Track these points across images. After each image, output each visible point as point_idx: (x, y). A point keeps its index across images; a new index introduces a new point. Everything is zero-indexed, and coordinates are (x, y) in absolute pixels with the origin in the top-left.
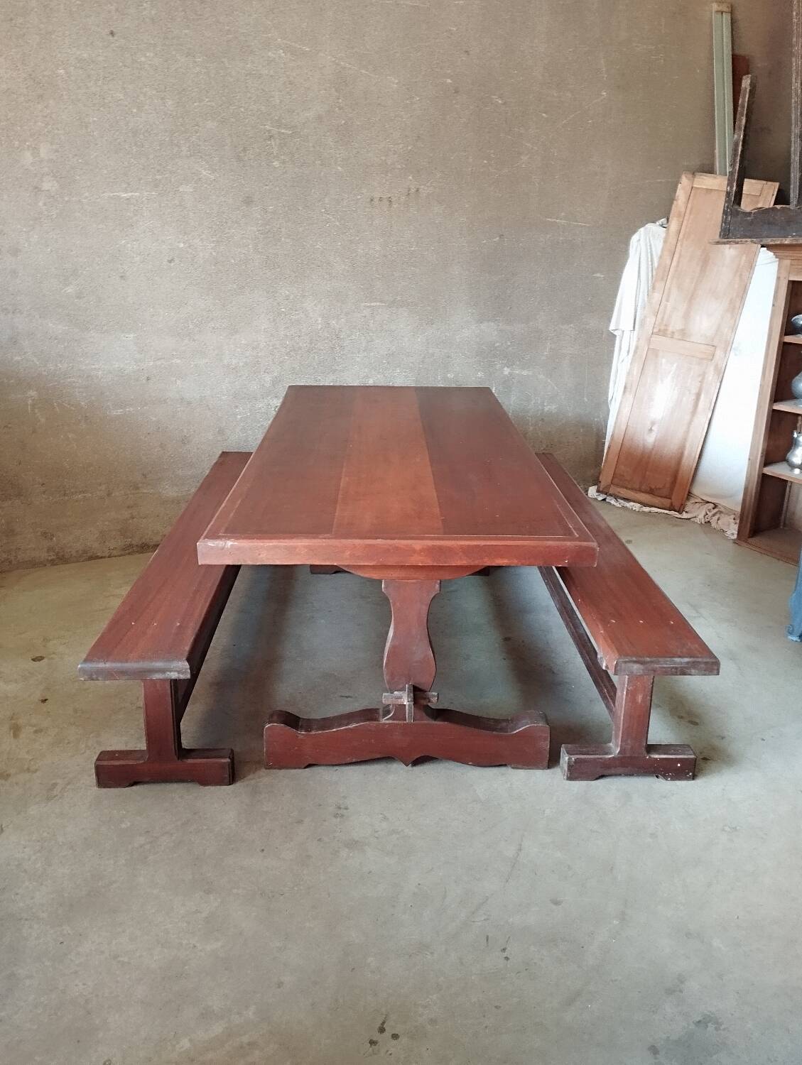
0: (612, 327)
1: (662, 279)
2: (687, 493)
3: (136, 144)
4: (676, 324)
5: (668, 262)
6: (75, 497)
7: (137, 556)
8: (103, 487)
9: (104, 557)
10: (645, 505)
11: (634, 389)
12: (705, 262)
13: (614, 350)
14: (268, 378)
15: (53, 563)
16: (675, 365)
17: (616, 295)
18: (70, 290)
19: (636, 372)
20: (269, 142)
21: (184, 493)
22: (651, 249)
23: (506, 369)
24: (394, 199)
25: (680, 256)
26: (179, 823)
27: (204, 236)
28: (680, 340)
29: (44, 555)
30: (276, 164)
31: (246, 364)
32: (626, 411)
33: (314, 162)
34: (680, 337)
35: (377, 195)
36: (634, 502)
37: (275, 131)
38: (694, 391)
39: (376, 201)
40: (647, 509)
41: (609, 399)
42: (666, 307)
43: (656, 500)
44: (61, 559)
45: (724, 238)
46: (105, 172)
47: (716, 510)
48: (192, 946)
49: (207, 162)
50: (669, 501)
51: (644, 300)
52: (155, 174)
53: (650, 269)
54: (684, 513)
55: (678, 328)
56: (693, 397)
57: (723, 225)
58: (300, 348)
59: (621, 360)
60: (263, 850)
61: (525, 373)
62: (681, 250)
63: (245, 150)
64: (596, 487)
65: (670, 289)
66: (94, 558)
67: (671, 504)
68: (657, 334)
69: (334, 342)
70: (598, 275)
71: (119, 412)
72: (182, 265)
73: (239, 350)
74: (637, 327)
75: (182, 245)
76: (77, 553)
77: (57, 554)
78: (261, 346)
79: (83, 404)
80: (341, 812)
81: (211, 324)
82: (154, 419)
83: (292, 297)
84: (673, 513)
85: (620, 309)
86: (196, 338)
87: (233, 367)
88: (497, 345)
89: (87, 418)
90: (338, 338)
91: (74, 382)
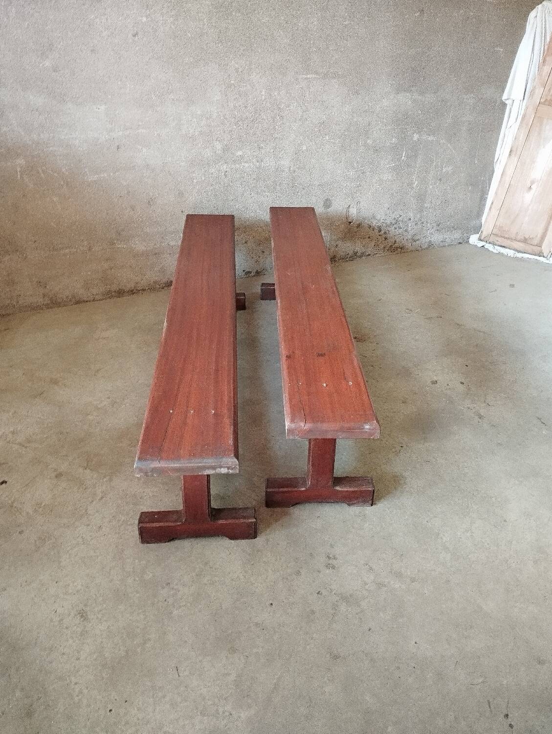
0: (504, 97)
6: (62, 252)
9: (90, 301)
10: (519, 252)
11: (519, 153)
14: (219, 146)
15: (48, 306)
17: (511, 68)
18: (47, 63)
19: (522, 137)
21: (152, 248)
22: (545, 25)
23: (415, 135)
27: (164, 11)
29: (40, 300)
31: (201, 133)
32: (510, 172)
40: (520, 255)
41: (495, 161)
43: (529, 248)
44: (54, 303)
48: (227, 714)
50: (540, 248)
51: (535, 74)
59: (508, 126)
60: (272, 604)
61: (431, 138)
64: (478, 236)
67: (541, 251)
68: (544, 103)
69: (275, 112)
70: (498, 49)
71: (96, 177)
72: (145, 39)
73: (195, 120)
74: (526, 98)
75: (144, 19)
76: (67, 297)
77: (51, 299)
78: (214, 117)
79: (64, 170)
80: (331, 562)
81: (172, 96)
82: (125, 183)
83: (240, 70)
84: (541, 259)
85: (513, 80)
86: (158, 109)
87: (190, 136)
88: (410, 113)
89: (67, 183)
90: (278, 108)
91: (55, 151)
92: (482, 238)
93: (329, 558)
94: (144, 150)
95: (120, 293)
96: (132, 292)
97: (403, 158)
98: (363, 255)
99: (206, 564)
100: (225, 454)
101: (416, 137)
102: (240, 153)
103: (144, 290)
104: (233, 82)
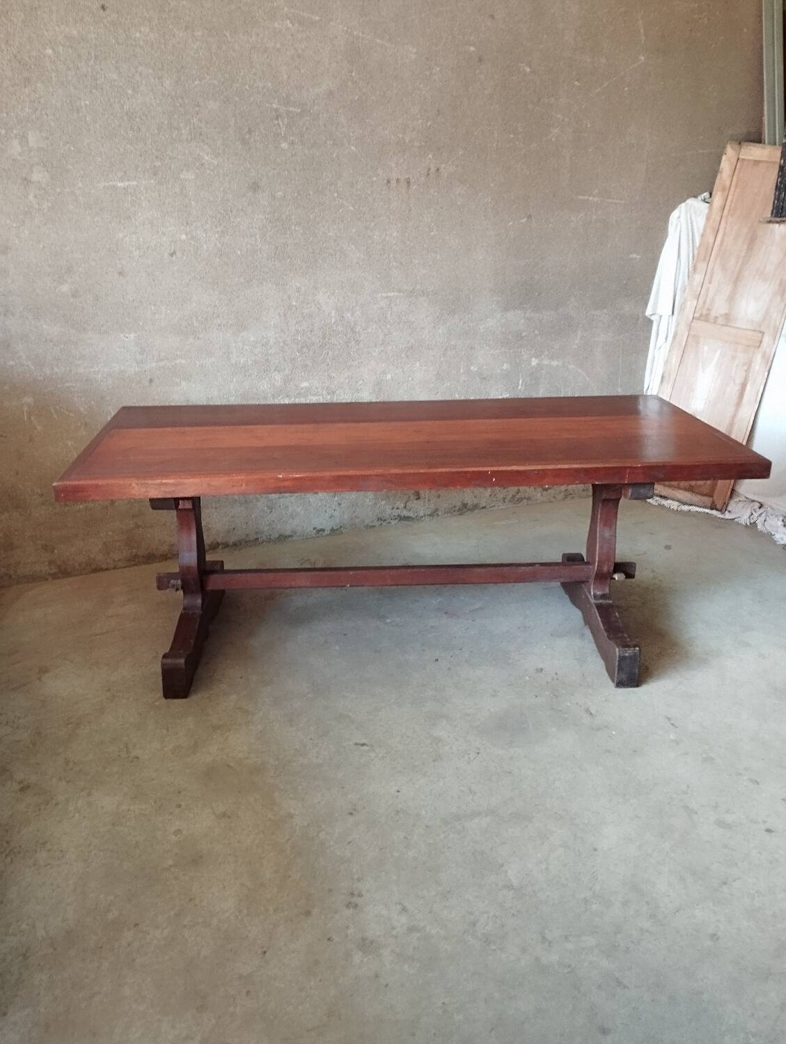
0: (648, 313)
1: (704, 260)
2: (730, 490)
3: (132, 129)
4: (719, 308)
5: (711, 241)
7: (143, 566)
9: (109, 569)
10: (684, 504)
11: (672, 378)
12: (752, 241)
13: (650, 336)
14: (278, 377)
15: (55, 576)
16: (718, 353)
17: (654, 277)
18: (65, 288)
19: (675, 360)
20: (276, 122)
22: (692, 226)
23: (533, 359)
24: (412, 180)
25: (725, 234)
26: (172, 913)
27: (208, 226)
28: (723, 325)
29: (44, 568)
30: (284, 145)
31: (256, 362)
33: (325, 142)
34: (723, 323)
35: (394, 176)
36: (673, 500)
37: (282, 109)
38: (739, 381)
39: (393, 183)
40: (686, 508)
42: (708, 289)
43: (696, 498)
44: (63, 572)
45: (776, 216)
46: (100, 159)
47: (762, 510)
49: (210, 146)
50: (711, 498)
51: (684, 282)
52: (153, 161)
53: (691, 249)
54: (727, 512)
55: (721, 313)
56: (738, 388)
57: (776, 201)
58: (313, 344)
59: (658, 347)
61: (555, 363)
62: (726, 228)
63: (250, 131)
65: (713, 269)
66: (97, 570)
67: (713, 502)
68: (698, 319)
69: (348, 336)
70: (634, 256)
72: (185, 258)
73: (247, 347)
74: (676, 312)
75: (184, 237)
76: (80, 565)
77: (59, 567)
78: (271, 343)
79: (82, 409)
80: (354, 900)
81: (217, 321)
83: (303, 289)
84: (714, 512)
85: (657, 292)
86: (201, 336)
87: (241, 365)
88: (524, 334)
89: (86, 424)
90: (353, 331)
91: (72, 387)
93: (352, 894)
95: (150, 559)
97: (520, 387)
98: (475, 507)
101: (534, 362)
102: (305, 384)
104: (294, 303)
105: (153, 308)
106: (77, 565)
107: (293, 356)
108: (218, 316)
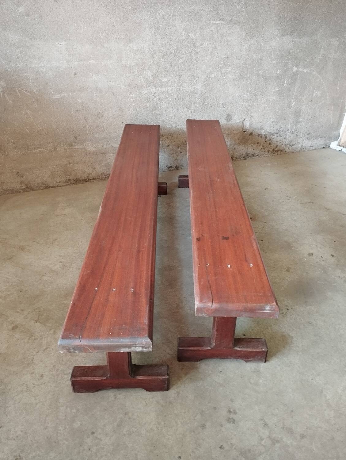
6: (34, 151)
7: (74, 186)
8: (51, 145)
9: (55, 187)
14: (150, 74)
15: (24, 190)
18: (21, 9)
21: (100, 149)
23: (294, 68)
26: (115, 424)
29: (19, 186)
31: (137, 64)
44: (29, 188)
58: (171, 53)
61: (306, 70)
64: (337, 142)
66: (48, 187)
69: (191, 49)
71: (58, 96)
73: (132, 54)
76: (38, 184)
77: (26, 185)
78: (146, 51)
79: (35, 91)
80: (232, 416)
81: (115, 36)
82: (80, 101)
83: (166, 16)
86: (105, 46)
87: (128, 66)
88: (291, 51)
89: (38, 100)
90: (195, 46)
91: (28, 76)
92: (340, 144)
93: (230, 412)
94: (94, 76)
95: (77, 181)
96: (85, 181)
97: (285, 85)
98: (253, 155)
99: (126, 414)
100: (140, 335)
101: (295, 69)
102: (165, 79)
103: (93, 179)
104: (161, 26)
105: (76, 25)
106: (36, 185)
107: (158, 61)
108: (115, 32)
